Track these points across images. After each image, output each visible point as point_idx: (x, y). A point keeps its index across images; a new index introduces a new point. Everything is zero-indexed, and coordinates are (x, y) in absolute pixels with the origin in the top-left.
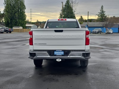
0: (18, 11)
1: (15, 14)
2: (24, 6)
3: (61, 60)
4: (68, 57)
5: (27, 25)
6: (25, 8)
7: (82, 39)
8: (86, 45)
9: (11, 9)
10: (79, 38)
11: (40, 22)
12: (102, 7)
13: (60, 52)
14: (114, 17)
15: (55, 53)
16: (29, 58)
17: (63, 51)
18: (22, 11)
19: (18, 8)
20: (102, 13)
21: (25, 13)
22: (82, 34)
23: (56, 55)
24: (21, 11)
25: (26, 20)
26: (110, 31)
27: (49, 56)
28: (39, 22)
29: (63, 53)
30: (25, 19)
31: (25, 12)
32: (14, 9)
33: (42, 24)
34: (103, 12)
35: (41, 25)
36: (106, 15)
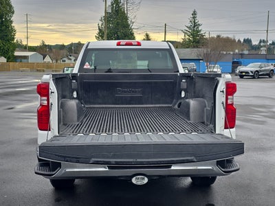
2: (11, 7)
3: (146, 180)
4: (172, 168)
5: (17, 53)
8: (225, 127)
11: (50, 47)
12: (194, 14)
14: (218, 36)
16: (36, 173)
20: (194, 27)
25: (15, 41)
26: (215, 70)
27: (107, 169)
28: (46, 46)
33: (54, 50)
34: (196, 25)
35: (52, 55)
36: (202, 32)
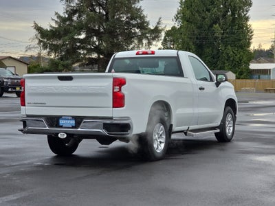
0: (224, 15)
1: (211, 26)
3: (65, 136)
4: (79, 129)
5: (253, 66)
6: (250, 5)
7: (105, 95)
8: (113, 107)
9: (201, 10)
10: (100, 91)
13: (69, 121)
15: (62, 122)
17: (75, 118)
18: (239, 15)
19: (225, 6)
21: (249, 23)
22: (106, 84)
23: (61, 127)
24: (233, 14)
27: (47, 128)
29: (73, 122)
30: (249, 44)
31: (247, 19)
32: (208, 10)
